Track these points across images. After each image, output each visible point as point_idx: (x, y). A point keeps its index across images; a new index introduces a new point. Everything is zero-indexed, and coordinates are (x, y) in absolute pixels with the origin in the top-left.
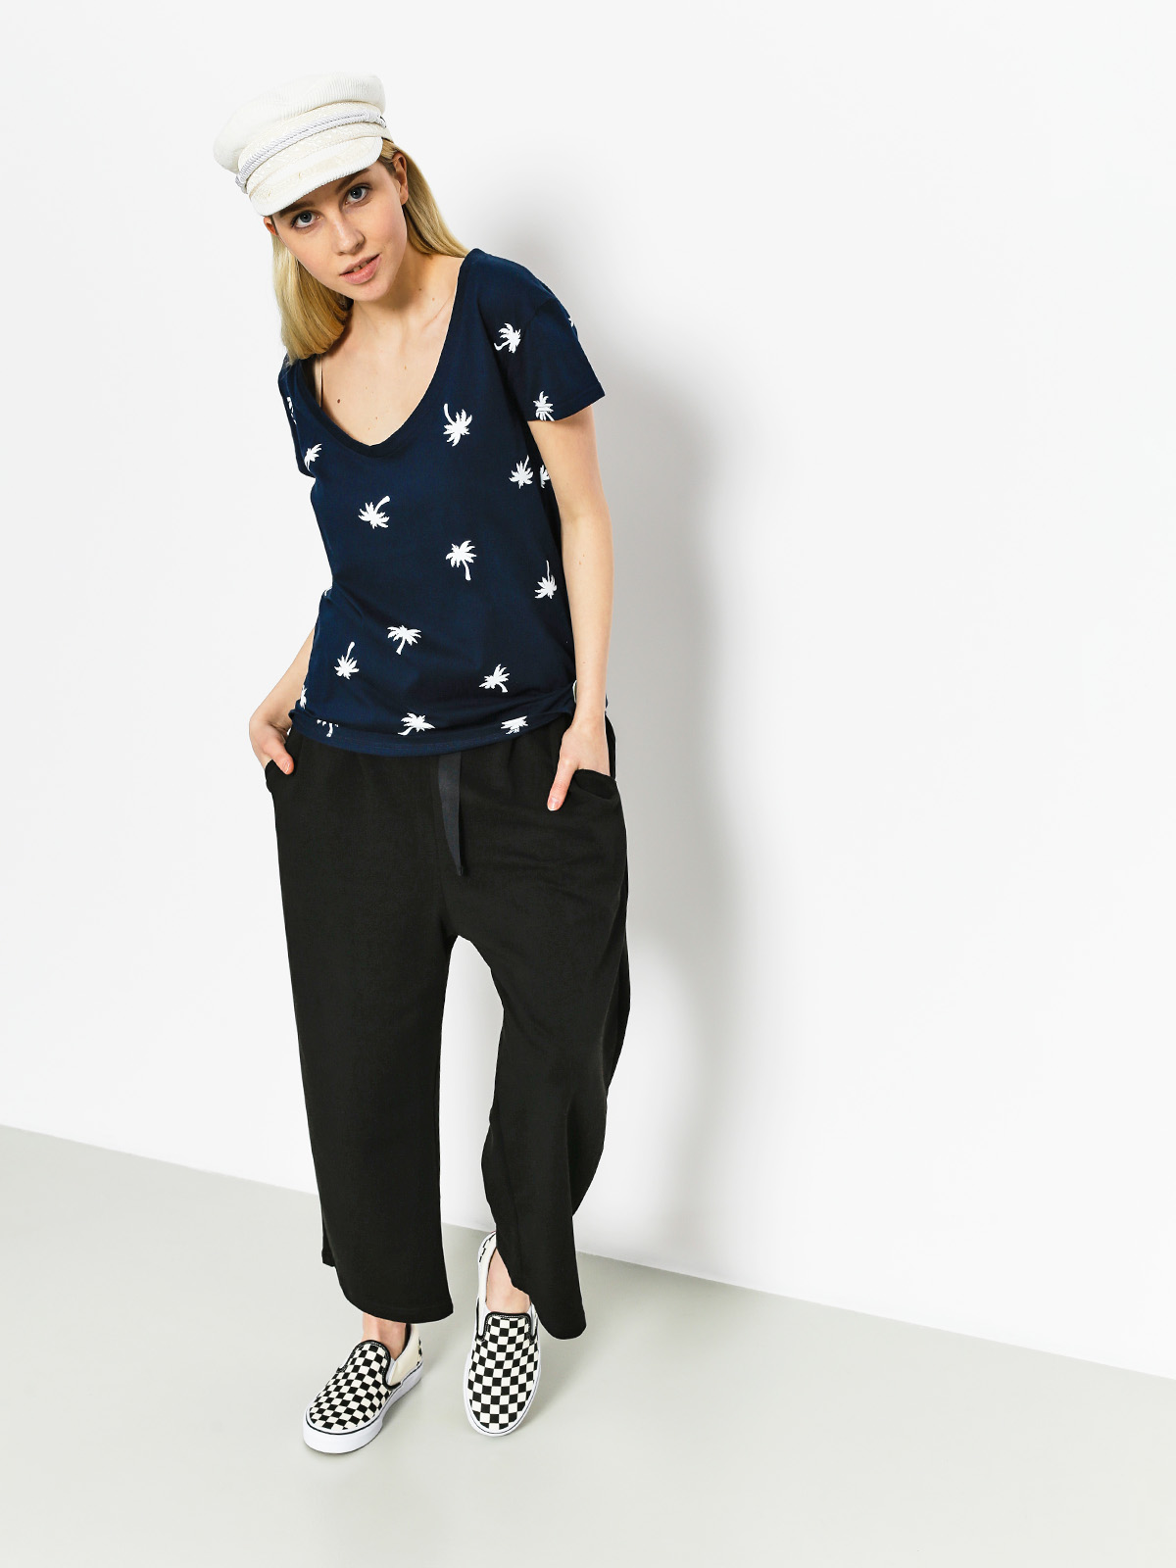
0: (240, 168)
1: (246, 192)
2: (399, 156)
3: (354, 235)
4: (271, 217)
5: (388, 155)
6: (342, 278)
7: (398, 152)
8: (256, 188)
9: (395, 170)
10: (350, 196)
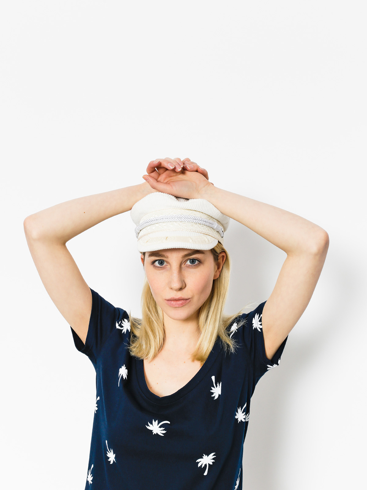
0: (141, 222)
1: (137, 237)
2: (224, 254)
3: (182, 282)
4: (144, 254)
5: (218, 251)
6: (166, 301)
7: (224, 251)
8: (144, 235)
9: (218, 259)
10: (189, 261)
